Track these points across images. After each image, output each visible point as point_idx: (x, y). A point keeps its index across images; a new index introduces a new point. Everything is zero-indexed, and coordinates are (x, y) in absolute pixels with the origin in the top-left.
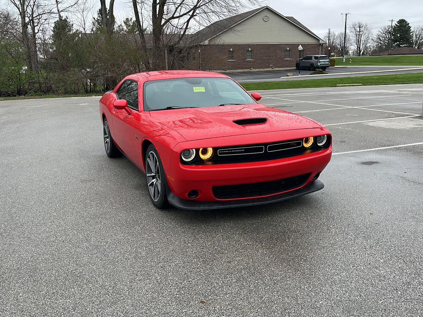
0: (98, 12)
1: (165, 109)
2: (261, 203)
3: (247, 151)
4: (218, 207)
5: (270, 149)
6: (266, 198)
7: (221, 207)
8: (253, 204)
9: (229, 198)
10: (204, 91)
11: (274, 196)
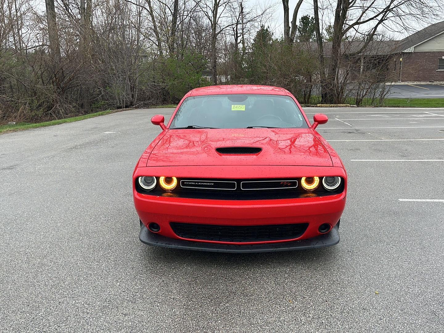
0: (300, 20)
1: (186, 128)
2: (228, 250)
3: (216, 185)
4: (177, 246)
5: (245, 186)
6: (239, 245)
7: (180, 247)
8: (218, 251)
9: (194, 239)
10: (244, 109)
11: (252, 245)
